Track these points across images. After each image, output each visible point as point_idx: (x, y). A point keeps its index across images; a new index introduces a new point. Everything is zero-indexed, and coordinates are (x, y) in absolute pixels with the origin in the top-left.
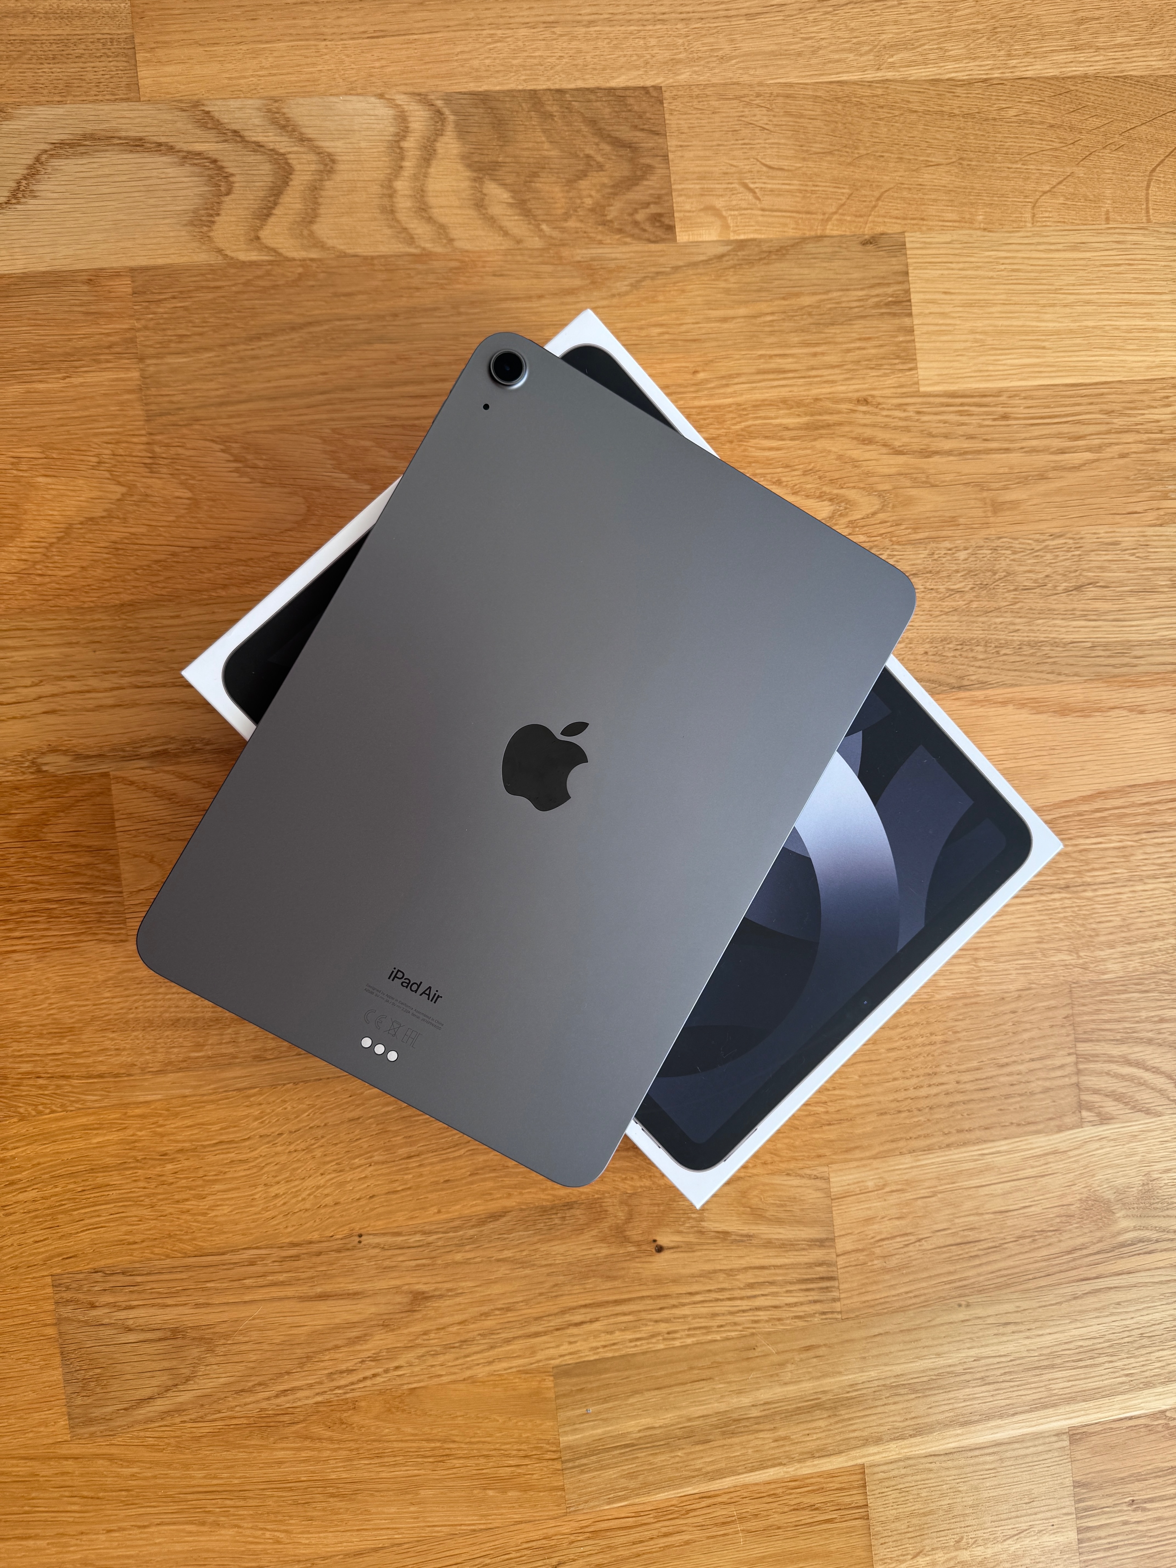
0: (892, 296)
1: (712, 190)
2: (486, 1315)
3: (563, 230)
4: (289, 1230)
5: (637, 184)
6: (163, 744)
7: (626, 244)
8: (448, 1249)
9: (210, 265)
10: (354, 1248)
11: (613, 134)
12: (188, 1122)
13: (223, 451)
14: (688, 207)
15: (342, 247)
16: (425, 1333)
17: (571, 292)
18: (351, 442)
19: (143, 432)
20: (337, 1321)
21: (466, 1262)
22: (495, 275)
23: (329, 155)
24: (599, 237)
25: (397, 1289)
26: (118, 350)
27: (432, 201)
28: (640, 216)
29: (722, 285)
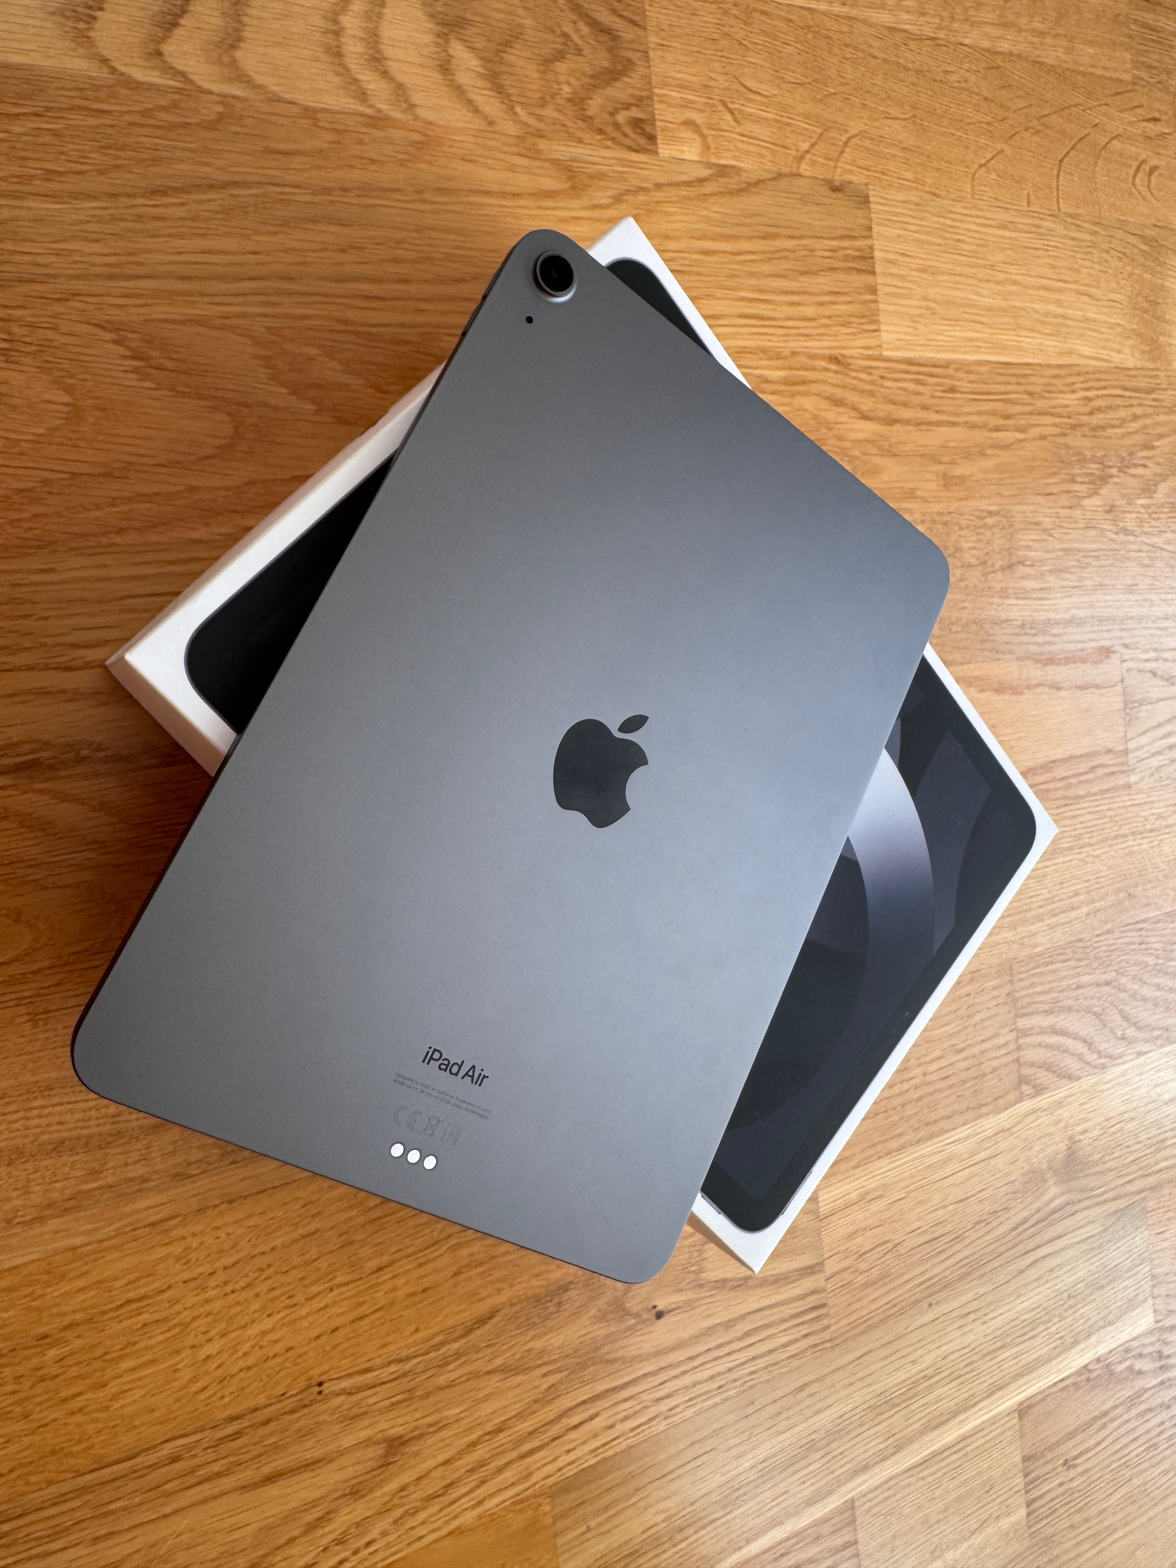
0: (858, 250)
1: (694, 102)
3: (540, 118)
4: (227, 1400)
5: (617, 80)
7: (606, 147)
8: (429, 1374)
10: (312, 1403)
13: (115, 342)
14: (669, 117)
15: (277, 89)
16: (404, 1488)
17: (550, 194)
18: (291, 347)
22: (464, 160)
24: (580, 134)
25: (368, 1442)
27: (388, 51)
28: (621, 118)
29: (705, 212)
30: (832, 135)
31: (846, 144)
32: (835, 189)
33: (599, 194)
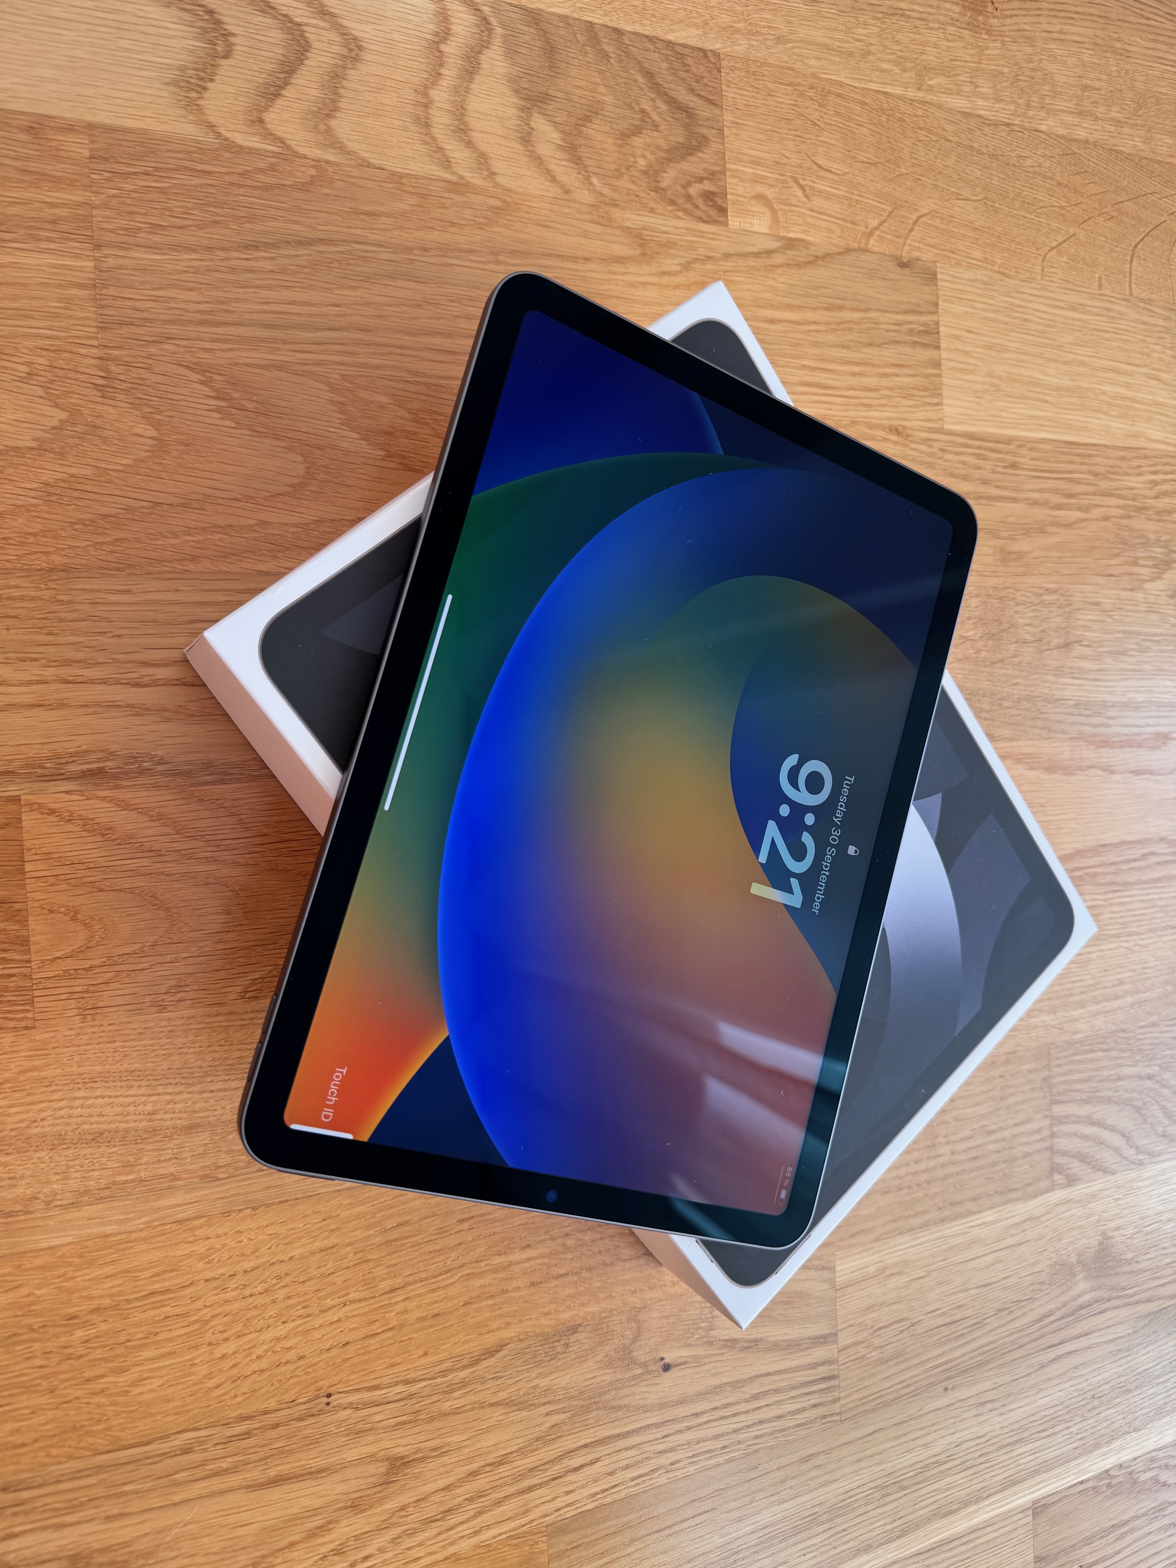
0: (924, 325)
1: (764, 177)
2: (474, 1474)
3: (615, 188)
4: (239, 1399)
5: (692, 155)
6: (99, 760)
7: (678, 217)
8: (434, 1398)
9: (198, 142)
10: (320, 1413)
11: (670, 93)
12: (109, 1270)
13: (202, 383)
14: (741, 191)
15: (366, 155)
16: (402, 1509)
17: (620, 260)
18: (363, 394)
19: (95, 343)
20: (295, 1510)
21: (455, 1412)
22: (539, 225)
23: (356, 39)
24: (652, 204)
25: (371, 1458)
26: (65, 227)
27: (473, 122)
28: (693, 190)
29: (771, 283)
30: (902, 213)
31: (915, 223)
32: (903, 265)
33: (669, 261)
